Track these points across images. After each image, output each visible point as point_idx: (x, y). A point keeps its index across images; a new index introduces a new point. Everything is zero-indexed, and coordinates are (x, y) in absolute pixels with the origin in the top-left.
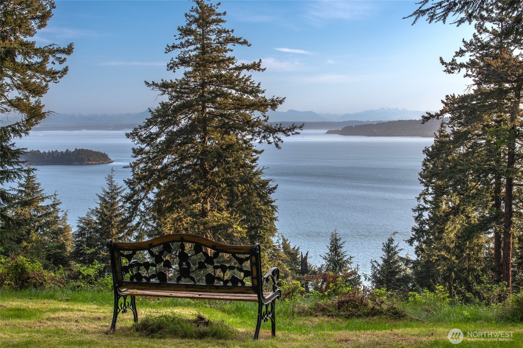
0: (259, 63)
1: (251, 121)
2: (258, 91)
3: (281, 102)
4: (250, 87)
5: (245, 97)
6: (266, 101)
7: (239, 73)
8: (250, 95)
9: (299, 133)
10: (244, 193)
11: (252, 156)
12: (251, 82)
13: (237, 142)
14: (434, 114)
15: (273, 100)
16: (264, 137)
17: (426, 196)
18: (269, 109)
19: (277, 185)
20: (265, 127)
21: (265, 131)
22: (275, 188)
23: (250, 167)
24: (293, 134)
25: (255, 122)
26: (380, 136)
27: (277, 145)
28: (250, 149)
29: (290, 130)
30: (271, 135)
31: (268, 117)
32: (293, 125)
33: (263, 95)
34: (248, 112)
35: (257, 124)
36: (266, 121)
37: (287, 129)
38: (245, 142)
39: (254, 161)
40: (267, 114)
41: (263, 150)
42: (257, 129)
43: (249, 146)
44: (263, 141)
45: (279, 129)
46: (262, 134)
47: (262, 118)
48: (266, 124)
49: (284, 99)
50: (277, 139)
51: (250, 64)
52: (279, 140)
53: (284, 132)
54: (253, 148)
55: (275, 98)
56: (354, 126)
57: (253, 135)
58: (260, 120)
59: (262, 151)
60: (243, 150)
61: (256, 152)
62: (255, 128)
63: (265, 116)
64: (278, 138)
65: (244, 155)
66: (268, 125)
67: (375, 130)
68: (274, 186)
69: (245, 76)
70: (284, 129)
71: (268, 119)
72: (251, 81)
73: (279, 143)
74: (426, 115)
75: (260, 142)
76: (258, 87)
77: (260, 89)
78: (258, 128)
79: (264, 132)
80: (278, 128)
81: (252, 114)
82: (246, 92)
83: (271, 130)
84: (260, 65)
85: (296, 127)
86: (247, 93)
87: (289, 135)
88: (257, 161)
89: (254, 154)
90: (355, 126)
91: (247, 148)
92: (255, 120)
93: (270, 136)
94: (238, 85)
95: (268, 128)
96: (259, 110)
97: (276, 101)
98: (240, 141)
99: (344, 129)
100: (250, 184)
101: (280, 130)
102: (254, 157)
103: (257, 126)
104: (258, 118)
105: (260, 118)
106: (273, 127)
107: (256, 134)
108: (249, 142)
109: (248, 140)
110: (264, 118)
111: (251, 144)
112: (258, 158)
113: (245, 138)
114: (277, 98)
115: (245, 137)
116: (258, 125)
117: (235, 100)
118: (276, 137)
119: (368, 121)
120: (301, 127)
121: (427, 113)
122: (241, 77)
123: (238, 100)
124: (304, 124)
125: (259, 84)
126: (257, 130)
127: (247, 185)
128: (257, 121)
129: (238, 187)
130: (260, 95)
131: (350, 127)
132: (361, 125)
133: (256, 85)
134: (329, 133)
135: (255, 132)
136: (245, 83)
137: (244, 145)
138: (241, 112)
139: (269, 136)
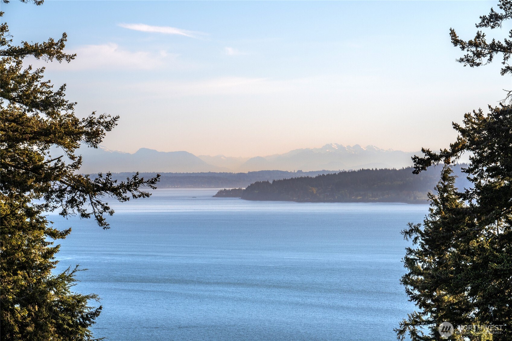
0: (62, 41)
1: (42, 166)
2: (61, 104)
3: (108, 126)
4: (41, 93)
5: (29, 115)
6: (76, 122)
7: (19, 63)
8: (41, 111)
9: (148, 195)
10: (27, 325)
11: (45, 244)
12: (43, 84)
13: (13, 213)
14: (438, 153)
15: (91, 123)
16: (72, 202)
17: (417, 328)
18: (83, 144)
19: (100, 308)
20: (74, 179)
21: (74, 189)
22: (96, 314)
23: (41, 269)
24: (134, 196)
25: (51, 169)
26: (324, 201)
27: (100, 220)
28: (40, 229)
29: (128, 187)
30: (87, 197)
31: (80, 157)
32: (135, 178)
33: (70, 112)
34: (35, 148)
35: (56, 173)
36: (75, 166)
37: (122, 186)
38: (30, 213)
39: (49, 253)
40: (77, 153)
41: (70, 230)
42: (55, 185)
43: (37, 221)
44: (69, 210)
45: (105, 184)
46: (67, 197)
47: (67, 161)
48: (76, 173)
49: (115, 119)
50: (99, 207)
51: (40, 42)
52: (106, 208)
53: (115, 191)
54: (48, 226)
55: (97, 116)
56: (271, 182)
57: (47, 198)
58: (63, 164)
59: (67, 232)
60: (24, 231)
61: (53, 234)
62: (52, 183)
63: (72, 158)
64: (103, 205)
65: (26, 242)
66: (80, 176)
67: (315, 190)
68: (93, 310)
69: (30, 68)
70: (115, 185)
71: (79, 162)
72: (42, 80)
73: (105, 215)
74: (422, 156)
75: (64, 213)
76: (59, 93)
77: (65, 98)
78: (58, 182)
79: (70, 192)
80: (103, 184)
81: (45, 151)
82: (33, 105)
83: (89, 187)
84: (62, 46)
85: (141, 181)
86: (37, 107)
87: (125, 199)
88: (54, 256)
89: (47, 239)
90: (274, 181)
91: (33, 227)
92: (52, 164)
93: (84, 199)
94: (14, 90)
95: (78, 181)
96: (59, 144)
97: (99, 122)
98: (19, 212)
99: (251, 188)
100: (40, 306)
101: (107, 187)
102: (49, 247)
103: (55, 179)
104: (59, 159)
105: (62, 159)
106: (92, 181)
107: (54, 196)
108: (38, 212)
109: (36, 209)
110: (71, 162)
111: (42, 218)
112: (57, 247)
113: (29, 205)
114: (101, 118)
115: (29, 201)
116: (58, 176)
117: (7, 120)
118: (99, 202)
119: (300, 172)
120: (153, 183)
121: (423, 150)
122: (21, 72)
123: (14, 121)
124: (158, 176)
125: (62, 88)
126: (56, 187)
127: (34, 308)
128: (56, 168)
129: (13, 312)
130: (63, 113)
131: (264, 182)
132: (285, 180)
133: (55, 90)
134: (222, 195)
135: (52, 191)
136: (30, 84)
137: (28, 220)
138: (22, 147)
139: (81, 198)
